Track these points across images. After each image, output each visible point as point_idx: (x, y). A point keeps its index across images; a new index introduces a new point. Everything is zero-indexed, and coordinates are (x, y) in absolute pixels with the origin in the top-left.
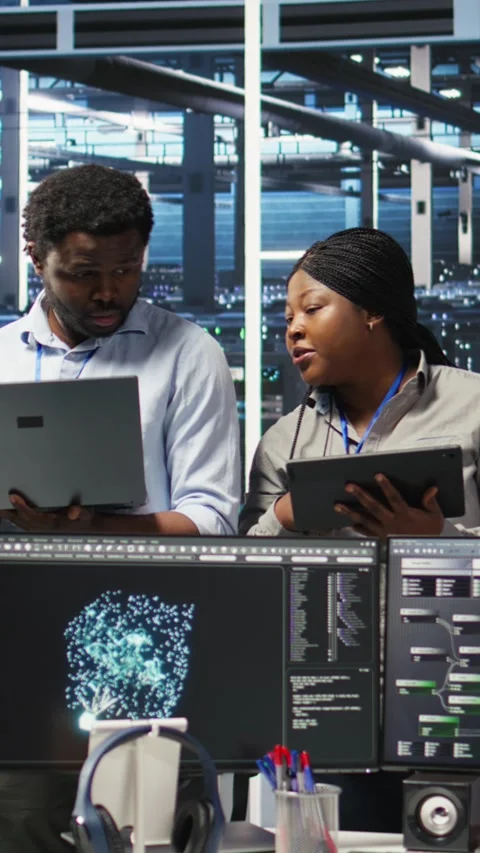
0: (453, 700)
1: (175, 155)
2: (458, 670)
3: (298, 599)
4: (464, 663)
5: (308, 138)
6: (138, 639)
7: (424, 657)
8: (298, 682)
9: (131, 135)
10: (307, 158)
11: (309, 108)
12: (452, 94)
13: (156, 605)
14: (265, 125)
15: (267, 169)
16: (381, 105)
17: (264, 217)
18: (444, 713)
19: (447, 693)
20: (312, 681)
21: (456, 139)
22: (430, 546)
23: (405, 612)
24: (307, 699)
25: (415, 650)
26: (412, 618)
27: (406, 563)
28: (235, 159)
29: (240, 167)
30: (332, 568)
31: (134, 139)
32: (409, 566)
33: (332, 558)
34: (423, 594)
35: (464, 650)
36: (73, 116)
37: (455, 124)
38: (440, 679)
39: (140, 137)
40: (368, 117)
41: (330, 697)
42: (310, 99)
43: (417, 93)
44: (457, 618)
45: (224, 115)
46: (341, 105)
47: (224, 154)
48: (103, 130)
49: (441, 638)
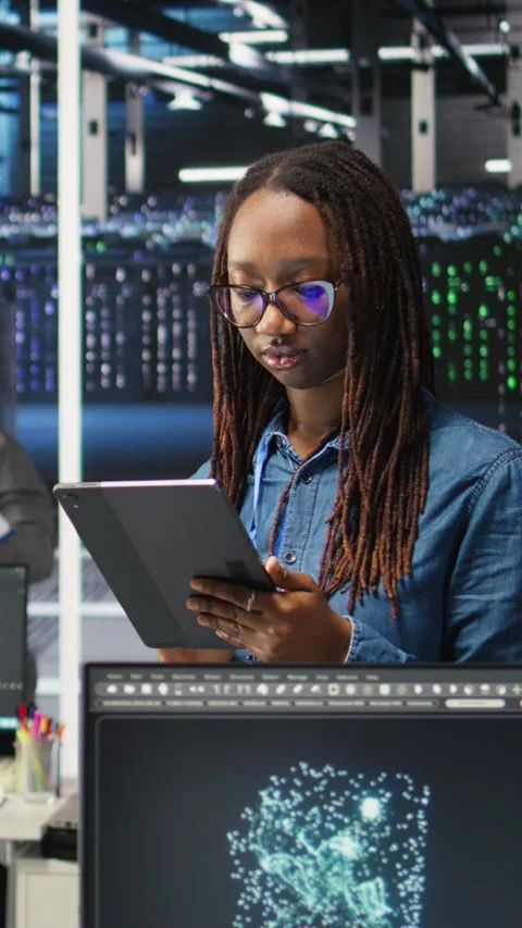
6: (349, 846)
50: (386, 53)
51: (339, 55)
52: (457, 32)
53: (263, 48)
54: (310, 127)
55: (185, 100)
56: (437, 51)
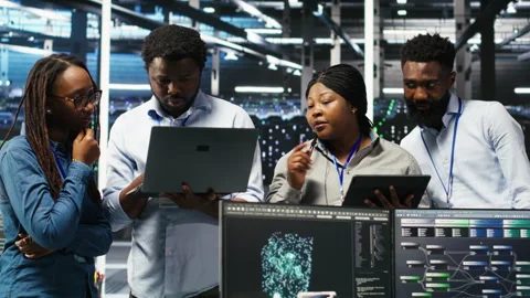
0: (428, 285)
1: (66, 33)
2: (430, 271)
3: (358, 237)
4: (433, 268)
5: (136, 28)
6: (291, 256)
7: (413, 265)
8: (360, 281)
9: (44, 21)
10: (135, 38)
11: (137, 13)
12: (210, 10)
13: (297, 238)
14: (113, 19)
15: (113, 42)
16: (175, 13)
17: (111, 67)
18: (424, 292)
19: (425, 282)
20: (365, 280)
21: (212, 33)
22: (414, 213)
23: (403, 244)
24: (363, 289)
25: (409, 262)
26: (406, 247)
27: (403, 221)
28: (98, 36)
29: (99, 40)
30: (372, 223)
31: (45, 23)
32: (405, 222)
33: (372, 218)
34: (412, 236)
35: (432, 262)
36: (12, 9)
37: (211, 26)
38: (422, 276)
39: (48, 22)
40: (167, 19)
41: (372, 288)
42: (138, 8)
43: (193, 9)
44: (429, 247)
45: (93, 13)
46: (153, 12)
47: (91, 33)
48: (28, 17)
49: (421, 256)
50: (319, 41)
51: (299, 41)
52: (348, 33)
53: (265, 36)
54: (289, 71)
55: (231, 56)
56: (341, 41)
